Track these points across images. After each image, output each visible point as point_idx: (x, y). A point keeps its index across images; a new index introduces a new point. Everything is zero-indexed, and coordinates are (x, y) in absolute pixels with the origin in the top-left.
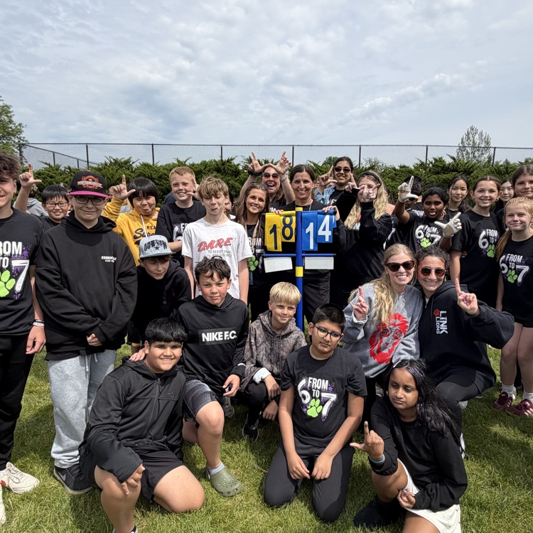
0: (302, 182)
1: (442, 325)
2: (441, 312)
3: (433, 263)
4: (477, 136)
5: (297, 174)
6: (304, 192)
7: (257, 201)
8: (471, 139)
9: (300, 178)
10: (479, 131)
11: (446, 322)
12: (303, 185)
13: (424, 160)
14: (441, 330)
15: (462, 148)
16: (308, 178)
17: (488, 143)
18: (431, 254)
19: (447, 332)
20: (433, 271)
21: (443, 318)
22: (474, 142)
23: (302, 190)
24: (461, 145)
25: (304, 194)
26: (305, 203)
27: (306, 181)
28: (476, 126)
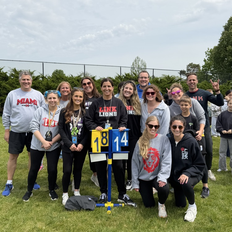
0: (107, 87)
1: (185, 155)
2: (185, 149)
3: (178, 123)
4: (140, 62)
5: (105, 82)
6: (108, 92)
7: (79, 98)
8: (137, 63)
9: (106, 85)
10: (141, 59)
11: (187, 154)
12: (107, 88)
13: (120, 74)
14: (185, 158)
15: (133, 68)
16: (110, 84)
17: (145, 66)
18: (177, 119)
19: (187, 158)
20: (178, 127)
21: (186, 152)
22: (138, 66)
23: (107, 90)
24: (132, 66)
25: (108, 93)
26: (109, 98)
27: (109, 86)
28: (139, 57)
